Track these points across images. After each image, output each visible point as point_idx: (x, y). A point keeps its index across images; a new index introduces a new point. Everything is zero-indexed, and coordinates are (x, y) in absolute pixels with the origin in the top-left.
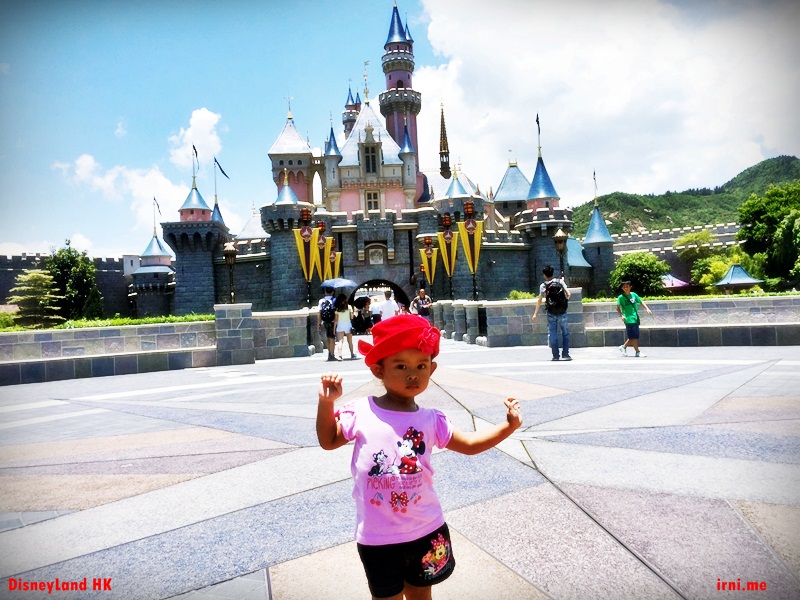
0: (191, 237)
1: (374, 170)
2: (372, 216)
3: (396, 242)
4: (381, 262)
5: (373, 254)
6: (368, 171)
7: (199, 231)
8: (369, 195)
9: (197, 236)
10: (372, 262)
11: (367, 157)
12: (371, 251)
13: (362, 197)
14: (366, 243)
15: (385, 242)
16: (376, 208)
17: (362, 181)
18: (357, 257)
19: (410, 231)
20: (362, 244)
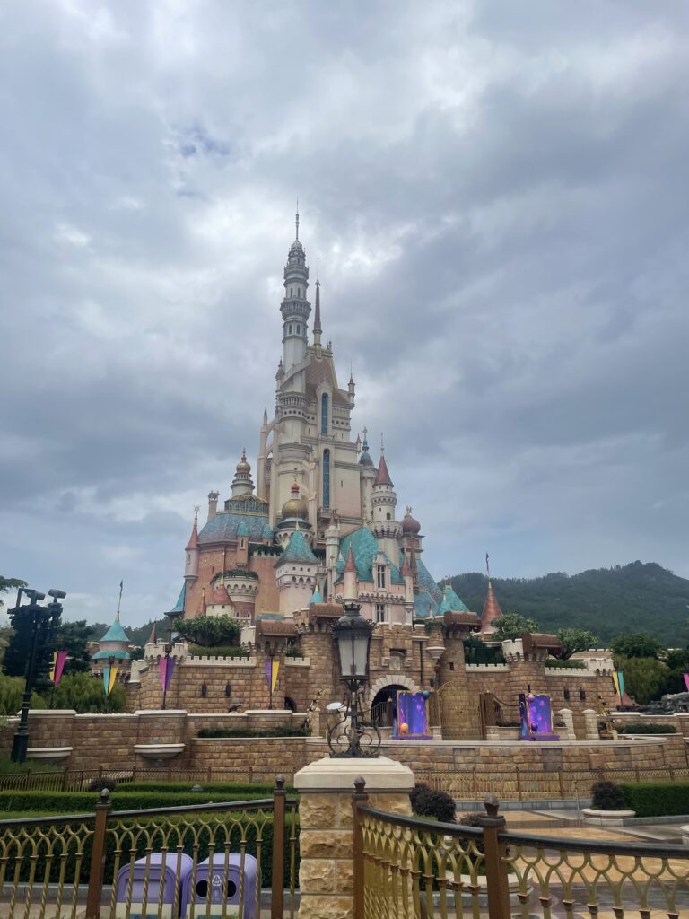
1: (384, 586)
2: (395, 628)
3: (413, 651)
5: (393, 661)
8: (378, 606)
10: (391, 669)
11: (379, 575)
13: (374, 608)
14: (391, 650)
15: (404, 651)
16: (383, 621)
17: (375, 595)
18: (380, 662)
19: (421, 643)
20: (387, 652)
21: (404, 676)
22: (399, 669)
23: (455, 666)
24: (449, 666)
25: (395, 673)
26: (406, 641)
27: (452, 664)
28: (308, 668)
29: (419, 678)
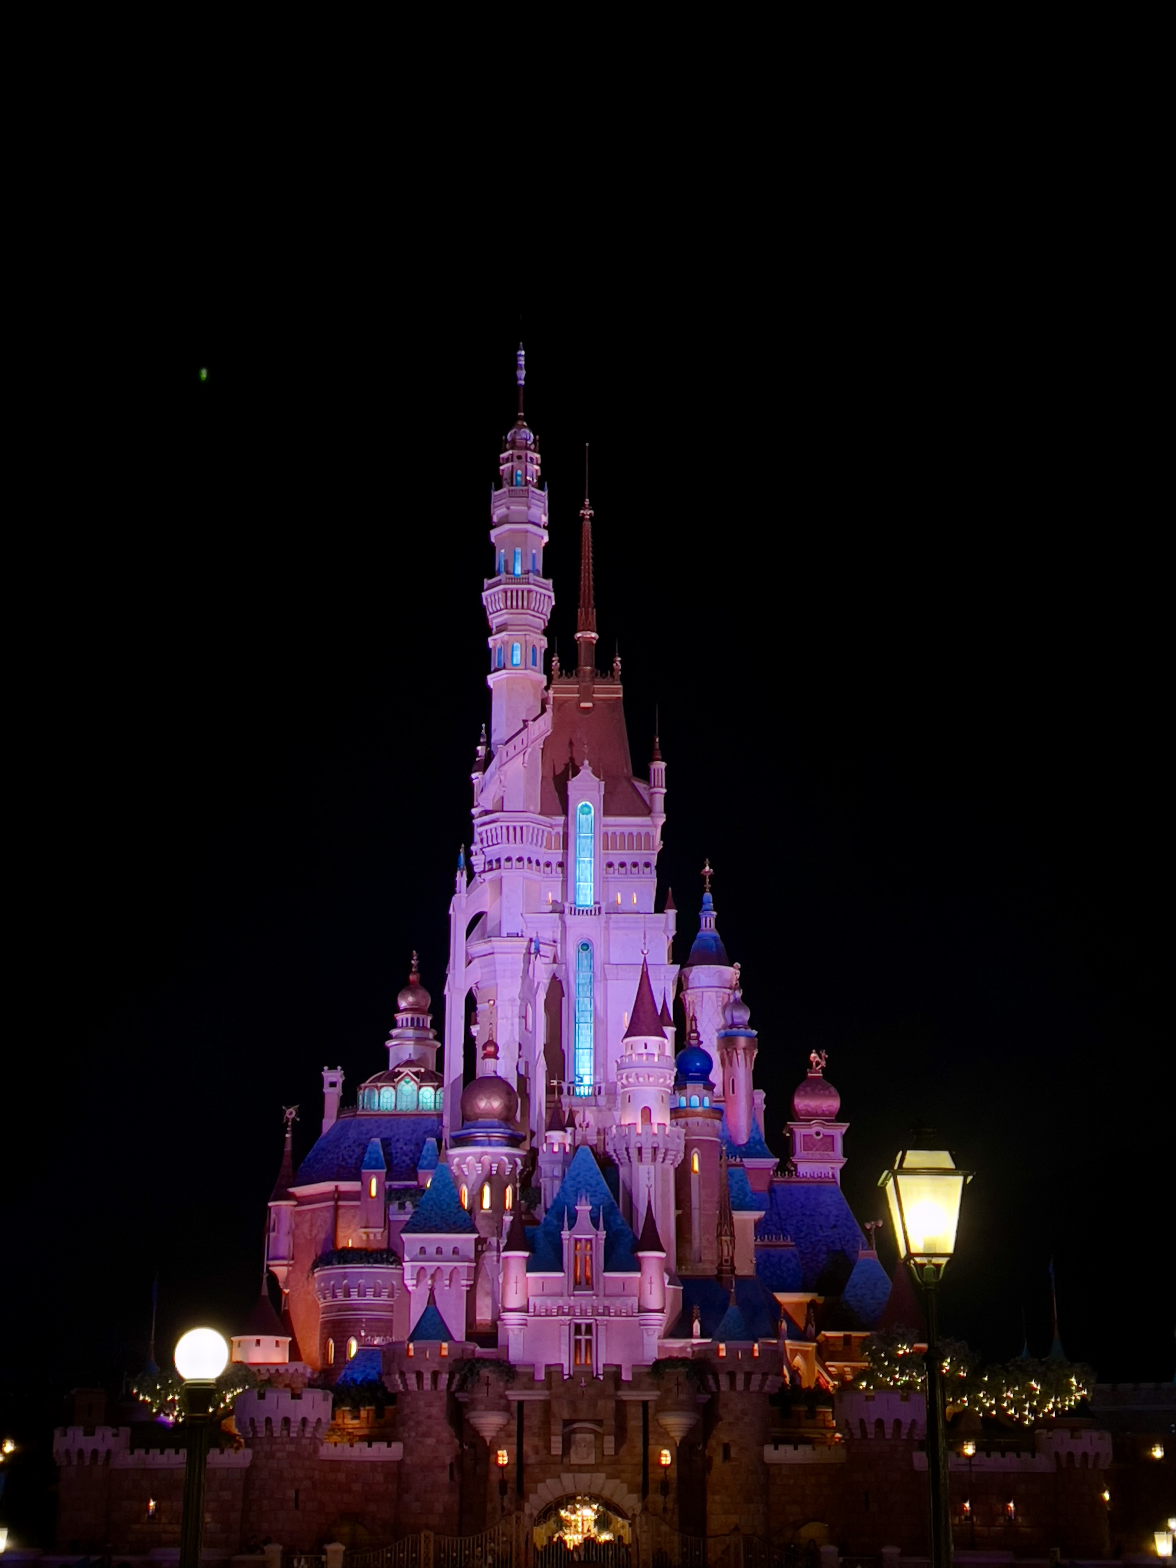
1: (589, 1282)
2: (580, 1368)
3: (619, 1423)
5: (577, 1444)
6: (578, 1283)
8: (578, 1327)
10: (574, 1459)
11: (578, 1258)
12: (574, 1437)
13: (565, 1332)
14: (567, 1423)
15: (600, 1423)
16: (589, 1352)
18: (548, 1448)
19: (645, 1404)
20: (557, 1428)
21: (603, 1475)
22: (592, 1460)
23: (733, 1452)
24: (720, 1450)
25: (580, 1468)
26: (600, 1403)
27: (726, 1448)
28: (400, 1463)
29: (640, 1479)
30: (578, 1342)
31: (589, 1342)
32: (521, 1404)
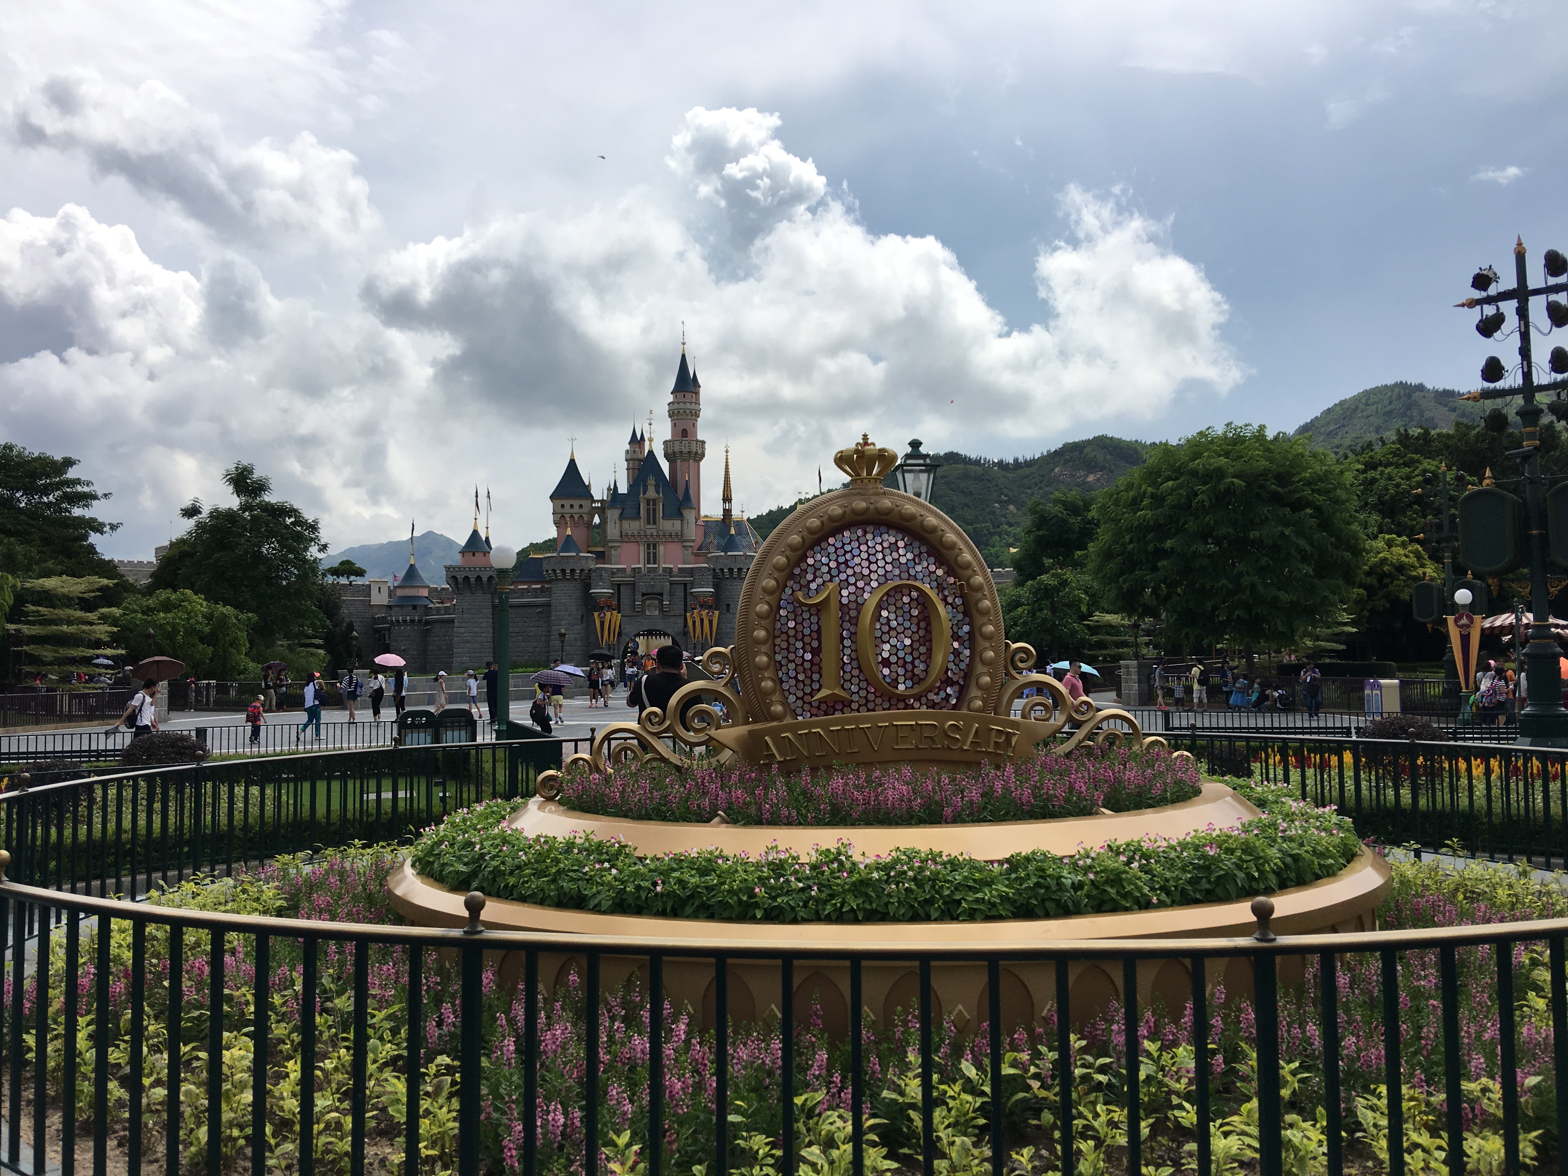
0: (473, 580)
1: (654, 523)
2: (650, 570)
3: (671, 594)
4: (657, 613)
5: (649, 606)
6: (649, 523)
7: (481, 574)
8: (649, 546)
9: (479, 578)
10: (648, 613)
11: (648, 510)
12: (648, 602)
13: (642, 548)
14: (643, 595)
15: (661, 594)
17: (642, 533)
18: (634, 608)
19: (685, 585)
20: (639, 596)
23: (732, 607)
24: (725, 607)
25: (651, 617)
27: (728, 605)
29: (683, 622)
30: (649, 553)
31: (655, 554)
32: (619, 586)
